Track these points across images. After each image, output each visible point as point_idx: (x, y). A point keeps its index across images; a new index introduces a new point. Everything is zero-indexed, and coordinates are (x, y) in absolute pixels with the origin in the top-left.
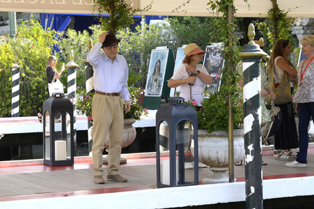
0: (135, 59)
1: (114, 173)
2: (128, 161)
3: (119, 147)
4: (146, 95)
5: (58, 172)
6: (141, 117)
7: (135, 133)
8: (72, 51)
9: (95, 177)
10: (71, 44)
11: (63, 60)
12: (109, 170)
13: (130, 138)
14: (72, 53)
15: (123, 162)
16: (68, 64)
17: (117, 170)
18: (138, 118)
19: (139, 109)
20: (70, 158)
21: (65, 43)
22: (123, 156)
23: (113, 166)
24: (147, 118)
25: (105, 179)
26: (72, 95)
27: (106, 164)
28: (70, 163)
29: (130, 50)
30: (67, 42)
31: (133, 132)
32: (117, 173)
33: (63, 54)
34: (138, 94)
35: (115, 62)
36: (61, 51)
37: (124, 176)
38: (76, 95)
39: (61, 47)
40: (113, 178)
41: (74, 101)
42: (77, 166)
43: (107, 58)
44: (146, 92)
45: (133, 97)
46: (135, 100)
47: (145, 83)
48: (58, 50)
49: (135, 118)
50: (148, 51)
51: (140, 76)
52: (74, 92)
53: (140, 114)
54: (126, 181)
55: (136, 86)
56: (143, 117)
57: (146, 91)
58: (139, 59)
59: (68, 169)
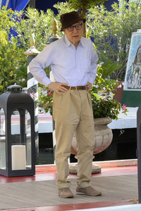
0: (112, 44)
1: (85, 185)
2: (102, 170)
3: (90, 153)
4: (125, 89)
5: (16, 184)
6: (119, 116)
7: (112, 135)
8: (33, 35)
9: (61, 190)
10: (32, 27)
11: (22, 47)
12: (79, 181)
13: (105, 142)
14: (33, 37)
15: (97, 172)
16: (28, 51)
17: (88, 181)
18: (114, 117)
19: (116, 106)
20: (30, 166)
21: (24, 25)
22: (96, 164)
23: (83, 177)
24: (126, 118)
25: (74, 192)
26: (33, 89)
27: (75, 174)
28: (30, 173)
29: (105, 34)
30: (27, 24)
31: (108, 134)
32: (89, 185)
33: (22, 39)
34: (115, 87)
35: (79, 48)
36: (19, 35)
37: (98, 189)
38: (39, 89)
39: (19, 30)
40: (83, 192)
41: (36, 97)
42: (39, 177)
43: (69, 43)
44: (125, 85)
45: (108, 91)
46: (112, 95)
47: (124, 74)
48: (15, 34)
49: (111, 116)
50: (127, 35)
51: (118, 66)
52: (35, 86)
53: (117, 113)
54: (100, 195)
55: (113, 78)
56: (121, 115)
57: (125, 83)
58: (117, 44)
59: (28, 180)
